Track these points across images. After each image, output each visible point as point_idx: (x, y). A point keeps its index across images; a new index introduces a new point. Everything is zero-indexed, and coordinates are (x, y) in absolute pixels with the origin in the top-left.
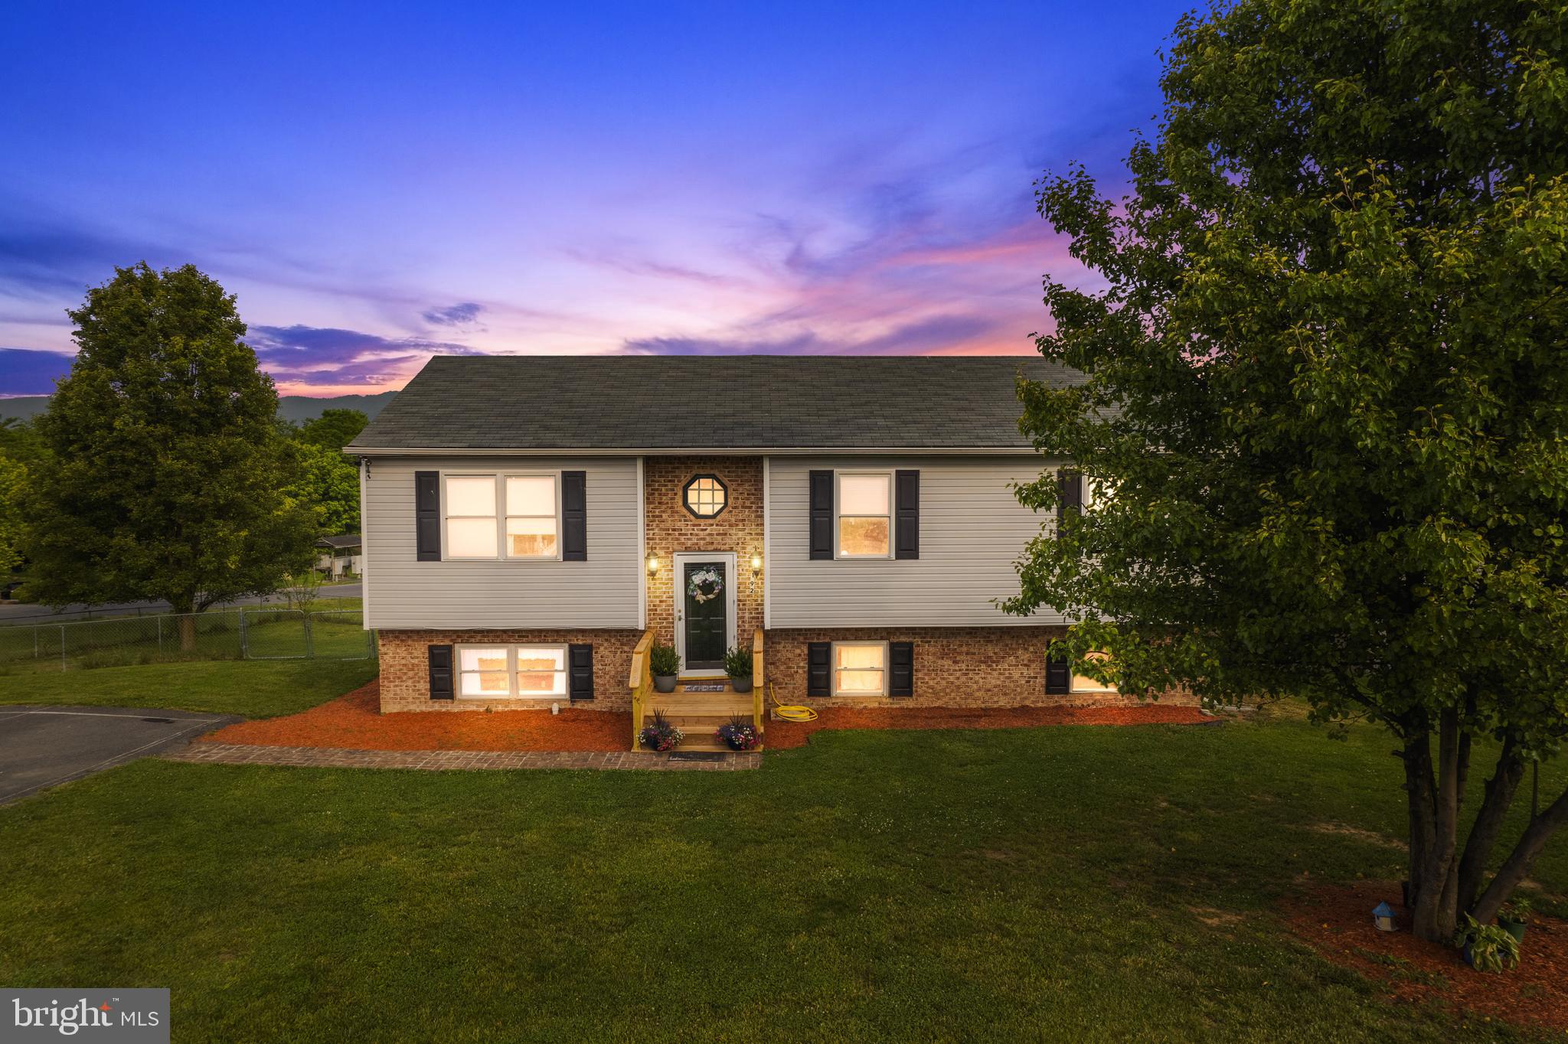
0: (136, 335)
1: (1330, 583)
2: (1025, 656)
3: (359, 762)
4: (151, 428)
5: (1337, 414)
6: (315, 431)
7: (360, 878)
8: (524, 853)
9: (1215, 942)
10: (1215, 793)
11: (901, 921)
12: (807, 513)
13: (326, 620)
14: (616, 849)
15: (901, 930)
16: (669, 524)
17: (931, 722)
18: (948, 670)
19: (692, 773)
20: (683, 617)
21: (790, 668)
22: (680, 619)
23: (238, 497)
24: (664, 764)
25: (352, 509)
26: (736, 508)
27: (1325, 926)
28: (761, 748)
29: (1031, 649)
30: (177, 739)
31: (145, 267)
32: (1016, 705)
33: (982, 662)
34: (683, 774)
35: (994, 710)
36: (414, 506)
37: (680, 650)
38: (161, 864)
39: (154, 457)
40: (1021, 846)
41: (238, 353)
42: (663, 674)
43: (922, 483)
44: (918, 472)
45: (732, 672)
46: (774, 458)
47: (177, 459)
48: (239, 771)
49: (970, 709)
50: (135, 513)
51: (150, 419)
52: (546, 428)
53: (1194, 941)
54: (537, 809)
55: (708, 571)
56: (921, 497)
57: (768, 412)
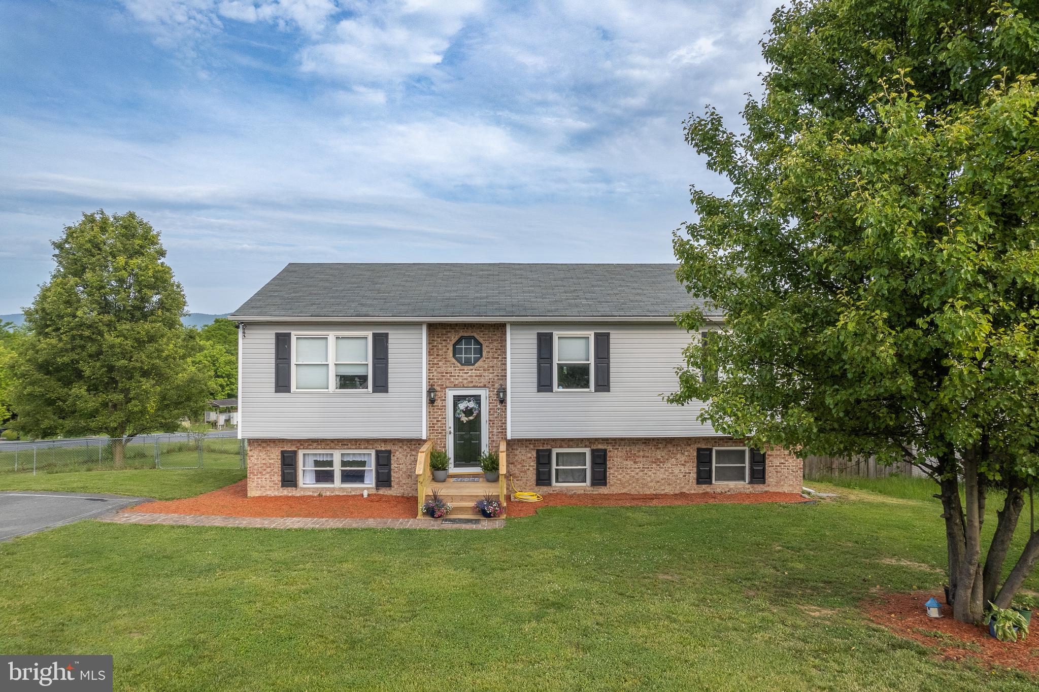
0: (94, 256)
1: (886, 353)
2: (683, 459)
3: (232, 523)
4: (101, 317)
5: (885, 236)
6: (209, 332)
7: (230, 589)
8: (342, 575)
9: (817, 625)
10: (813, 541)
11: (601, 614)
12: (535, 361)
13: (213, 451)
14: (405, 573)
15: (601, 619)
16: (443, 369)
17: (620, 502)
18: (631, 468)
19: (458, 531)
20: (452, 431)
21: (524, 466)
22: (450, 433)
23: (156, 363)
24: (438, 525)
25: (232, 383)
26: (488, 358)
27: (893, 615)
28: (504, 517)
29: (686, 453)
30: (108, 510)
31: (102, 213)
32: (677, 492)
33: (653, 462)
34: (451, 531)
35: (662, 495)
36: (273, 356)
37: (451, 454)
38: (93, 581)
39: (102, 336)
40: (682, 572)
41: (160, 268)
42: (439, 469)
43: (611, 341)
44: (609, 334)
45: (485, 468)
46: (513, 324)
47: (118, 337)
48: (150, 528)
49: (646, 495)
50: (87, 373)
51: (101, 310)
52: (362, 305)
53: (803, 624)
54: (352, 550)
55: (469, 401)
56: (611, 351)
57: (509, 296)
